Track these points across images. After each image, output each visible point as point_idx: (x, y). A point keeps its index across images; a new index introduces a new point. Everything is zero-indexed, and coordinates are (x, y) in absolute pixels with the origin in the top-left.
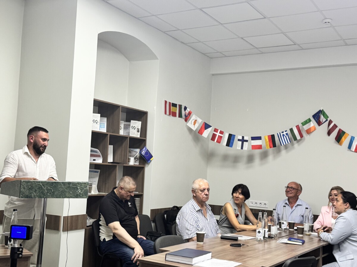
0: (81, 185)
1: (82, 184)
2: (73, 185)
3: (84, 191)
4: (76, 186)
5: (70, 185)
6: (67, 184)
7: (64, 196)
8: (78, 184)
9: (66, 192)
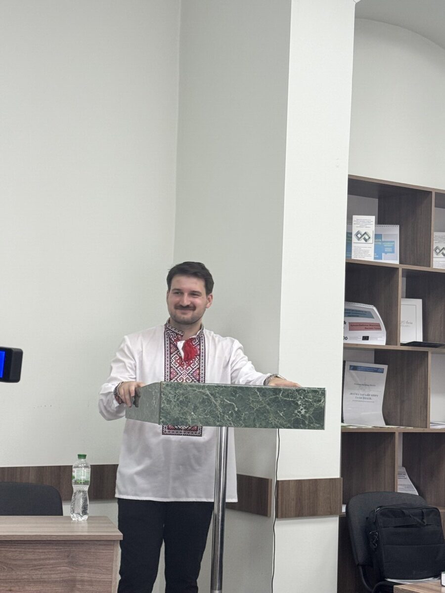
0: (306, 396)
1: (308, 393)
2: (284, 395)
3: (314, 410)
4: (292, 397)
5: (276, 394)
6: (272, 393)
7: (264, 424)
8: (299, 393)
9: (269, 412)
